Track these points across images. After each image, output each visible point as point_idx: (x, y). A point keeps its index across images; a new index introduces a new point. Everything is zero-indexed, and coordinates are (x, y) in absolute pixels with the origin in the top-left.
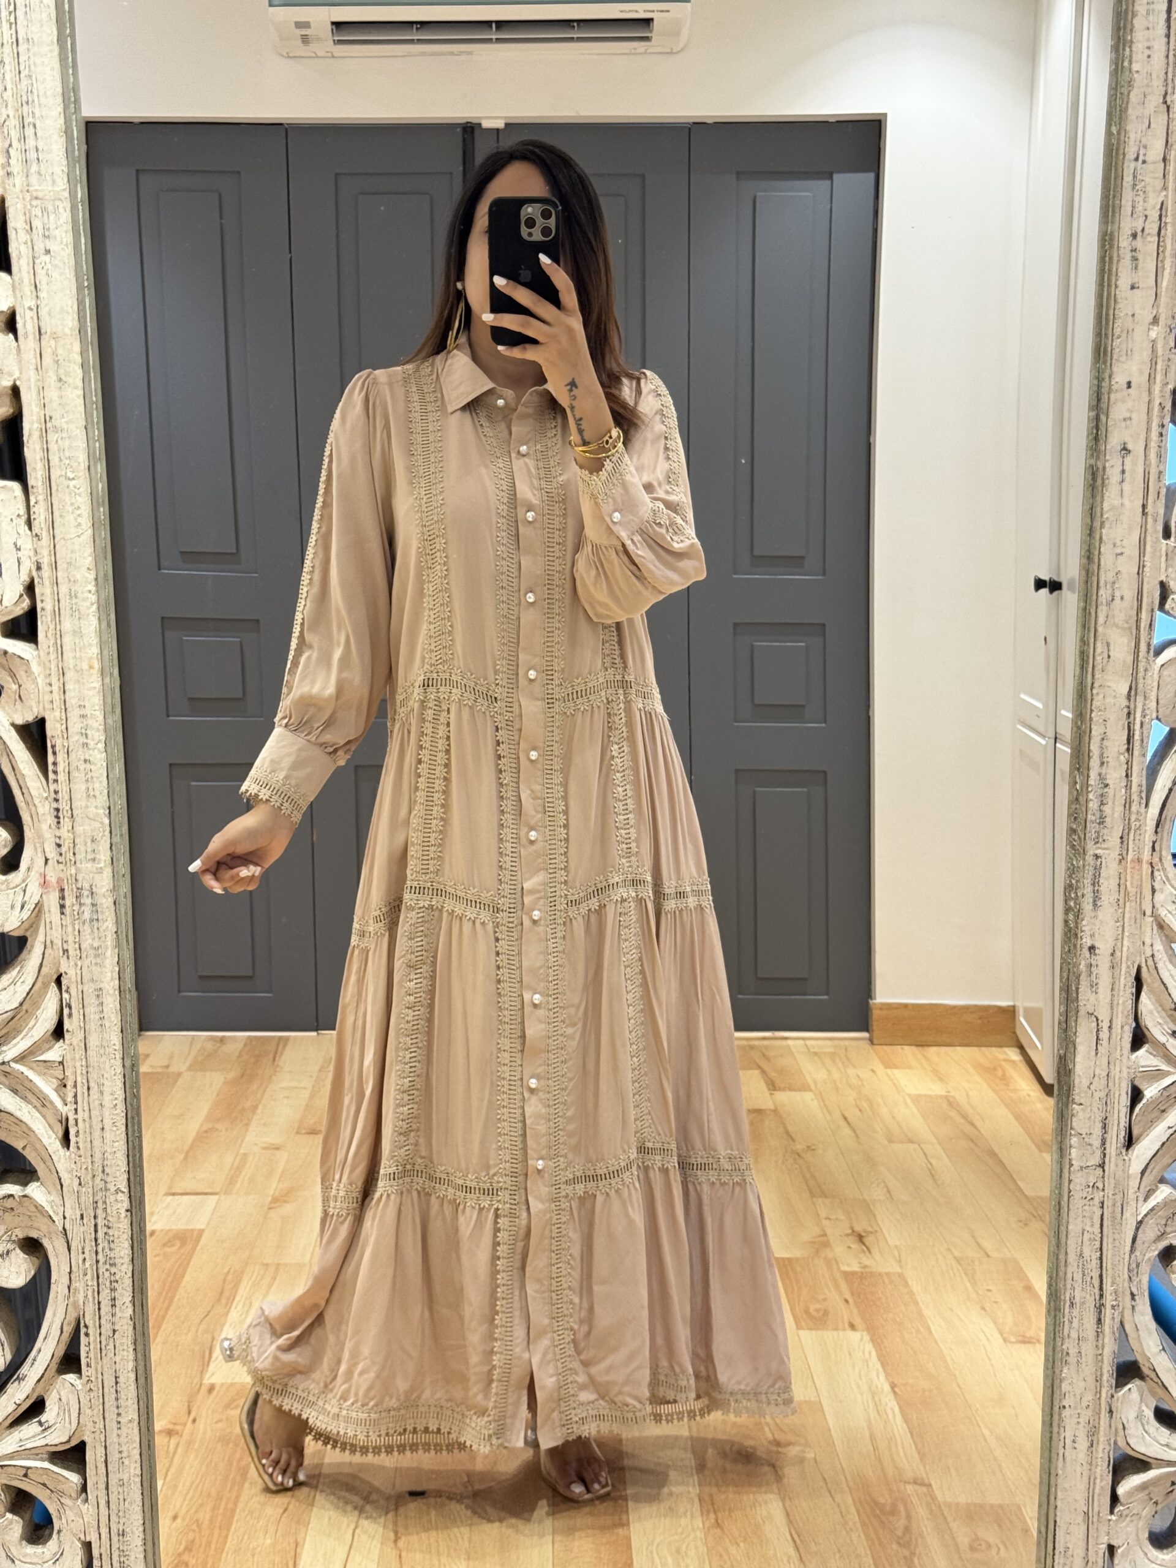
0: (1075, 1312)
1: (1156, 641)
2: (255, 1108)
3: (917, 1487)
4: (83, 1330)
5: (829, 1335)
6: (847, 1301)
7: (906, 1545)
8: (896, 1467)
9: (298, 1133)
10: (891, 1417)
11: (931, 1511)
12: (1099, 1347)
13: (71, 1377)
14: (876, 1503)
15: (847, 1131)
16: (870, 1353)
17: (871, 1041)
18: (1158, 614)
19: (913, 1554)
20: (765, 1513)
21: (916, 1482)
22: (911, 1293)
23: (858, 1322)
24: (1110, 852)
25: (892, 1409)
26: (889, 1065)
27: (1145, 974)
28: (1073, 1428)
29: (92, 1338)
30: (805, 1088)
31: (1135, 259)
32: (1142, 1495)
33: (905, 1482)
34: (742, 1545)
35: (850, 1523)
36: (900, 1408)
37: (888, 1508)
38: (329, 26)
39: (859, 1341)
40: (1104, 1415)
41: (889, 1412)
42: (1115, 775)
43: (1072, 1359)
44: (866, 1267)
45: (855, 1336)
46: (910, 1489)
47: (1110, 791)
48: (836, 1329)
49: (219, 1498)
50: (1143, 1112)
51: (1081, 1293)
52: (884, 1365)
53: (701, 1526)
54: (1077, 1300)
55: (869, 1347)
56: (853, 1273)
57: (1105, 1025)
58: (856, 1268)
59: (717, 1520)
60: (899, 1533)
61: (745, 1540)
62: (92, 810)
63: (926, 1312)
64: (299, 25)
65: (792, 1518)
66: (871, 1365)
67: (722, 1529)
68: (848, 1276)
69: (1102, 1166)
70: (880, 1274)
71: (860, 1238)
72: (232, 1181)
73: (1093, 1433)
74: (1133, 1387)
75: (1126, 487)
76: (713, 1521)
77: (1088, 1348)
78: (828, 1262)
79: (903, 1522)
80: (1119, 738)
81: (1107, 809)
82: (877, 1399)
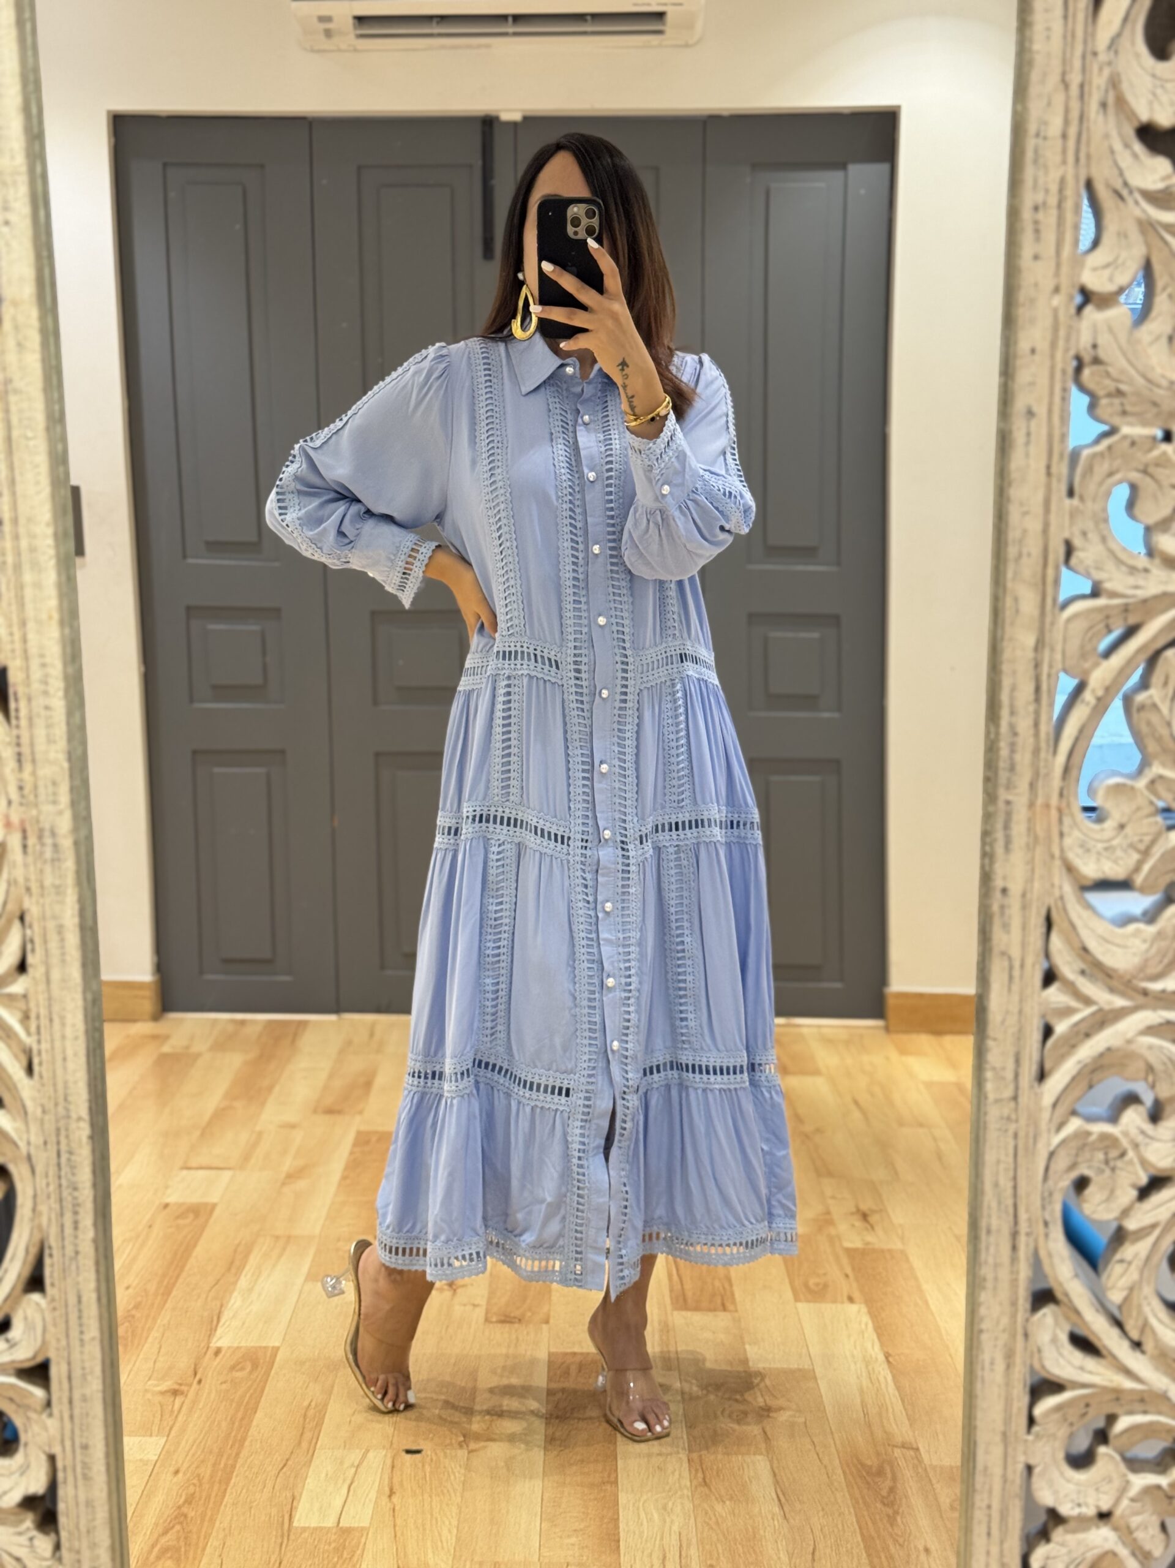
0: (992, 1239)
1: (1062, 597)
2: (270, 1089)
3: (905, 1451)
4: (47, 1252)
5: (827, 1308)
6: (847, 1276)
7: (891, 1504)
8: (885, 1432)
9: (315, 1111)
10: (883, 1386)
11: (918, 1473)
12: (1014, 1272)
13: (36, 1297)
14: (863, 1465)
15: (857, 1114)
16: (866, 1325)
17: (887, 1029)
18: (1064, 570)
19: (896, 1513)
20: (752, 1474)
21: (904, 1446)
22: (911, 1269)
23: (856, 1295)
24: (1020, 798)
25: (885, 1378)
26: (903, 1051)
27: (1055, 915)
28: (991, 1352)
29: (55, 1258)
30: (816, 1072)
31: (1037, 231)
32: (1057, 1416)
33: (894, 1446)
34: (728, 1503)
35: (836, 1484)
36: (894, 1377)
37: (874, 1470)
38: (351, 21)
39: (857, 1314)
40: (1020, 1338)
41: (882, 1379)
42: (1024, 725)
43: (989, 1284)
44: (868, 1243)
45: (853, 1308)
46: (897, 1452)
47: (1020, 740)
48: (834, 1301)
49: (220, 1454)
50: (1055, 1046)
51: (996, 1220)
52: (879, 1336)
53: (688, 1484)
54: (994, 1227)
55: (866, 1319)
56: (855, 1250)
57: (1017, 964)
58: (858, 1244)
59: (704, 1479)
60: (884, 1493)
61: (731, 1499)
62: (52, 755)
63: (925, 1287)
64: (323, 19)
65: (778, 1478)
66: (866, 1335)
67: (710, 1490)
68: (851, 1252)
69: (1015, 1098)
70: (882, 1251)
71: (865, 1216)
72: (246, 1157)
73: (1009, 1355)
74: (1047, 1313)
75: (1032, 449)
76: (700, 1480)
77: (1004, 1274)
78: (831, 1239)
79: (888, 1483)
80: (1026, 690)
81: (1018, 757)
82: (870, 1368)
